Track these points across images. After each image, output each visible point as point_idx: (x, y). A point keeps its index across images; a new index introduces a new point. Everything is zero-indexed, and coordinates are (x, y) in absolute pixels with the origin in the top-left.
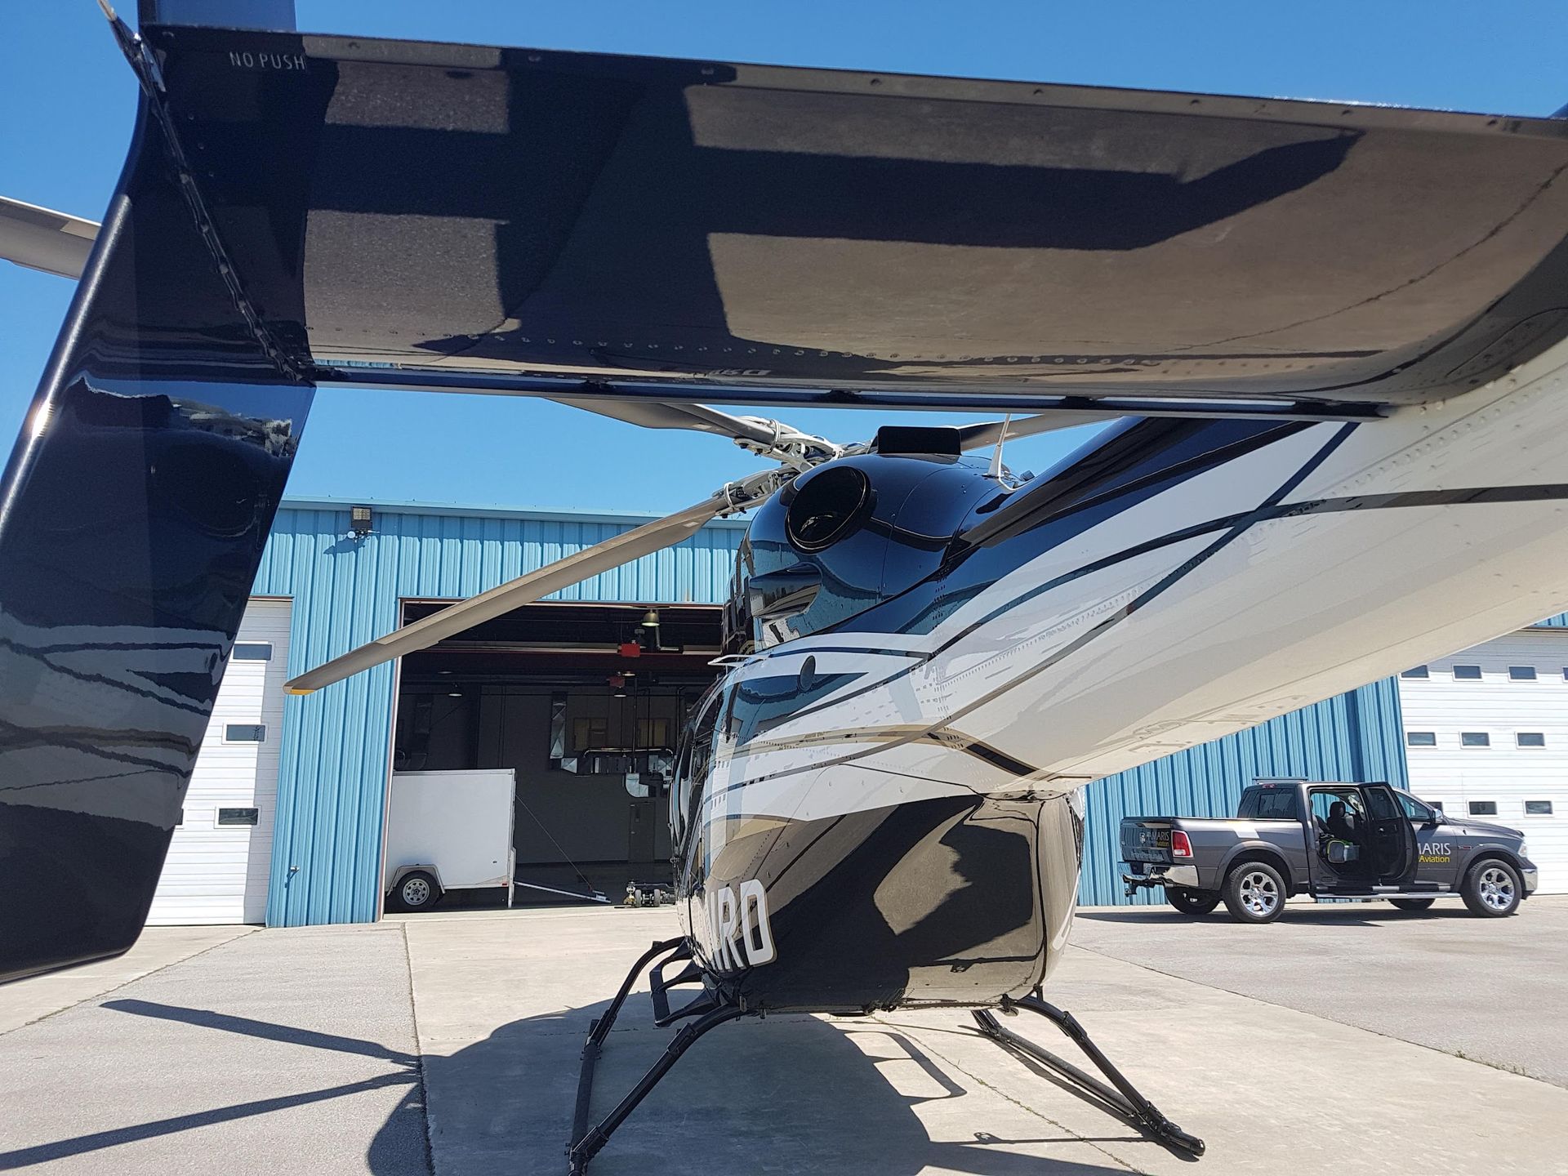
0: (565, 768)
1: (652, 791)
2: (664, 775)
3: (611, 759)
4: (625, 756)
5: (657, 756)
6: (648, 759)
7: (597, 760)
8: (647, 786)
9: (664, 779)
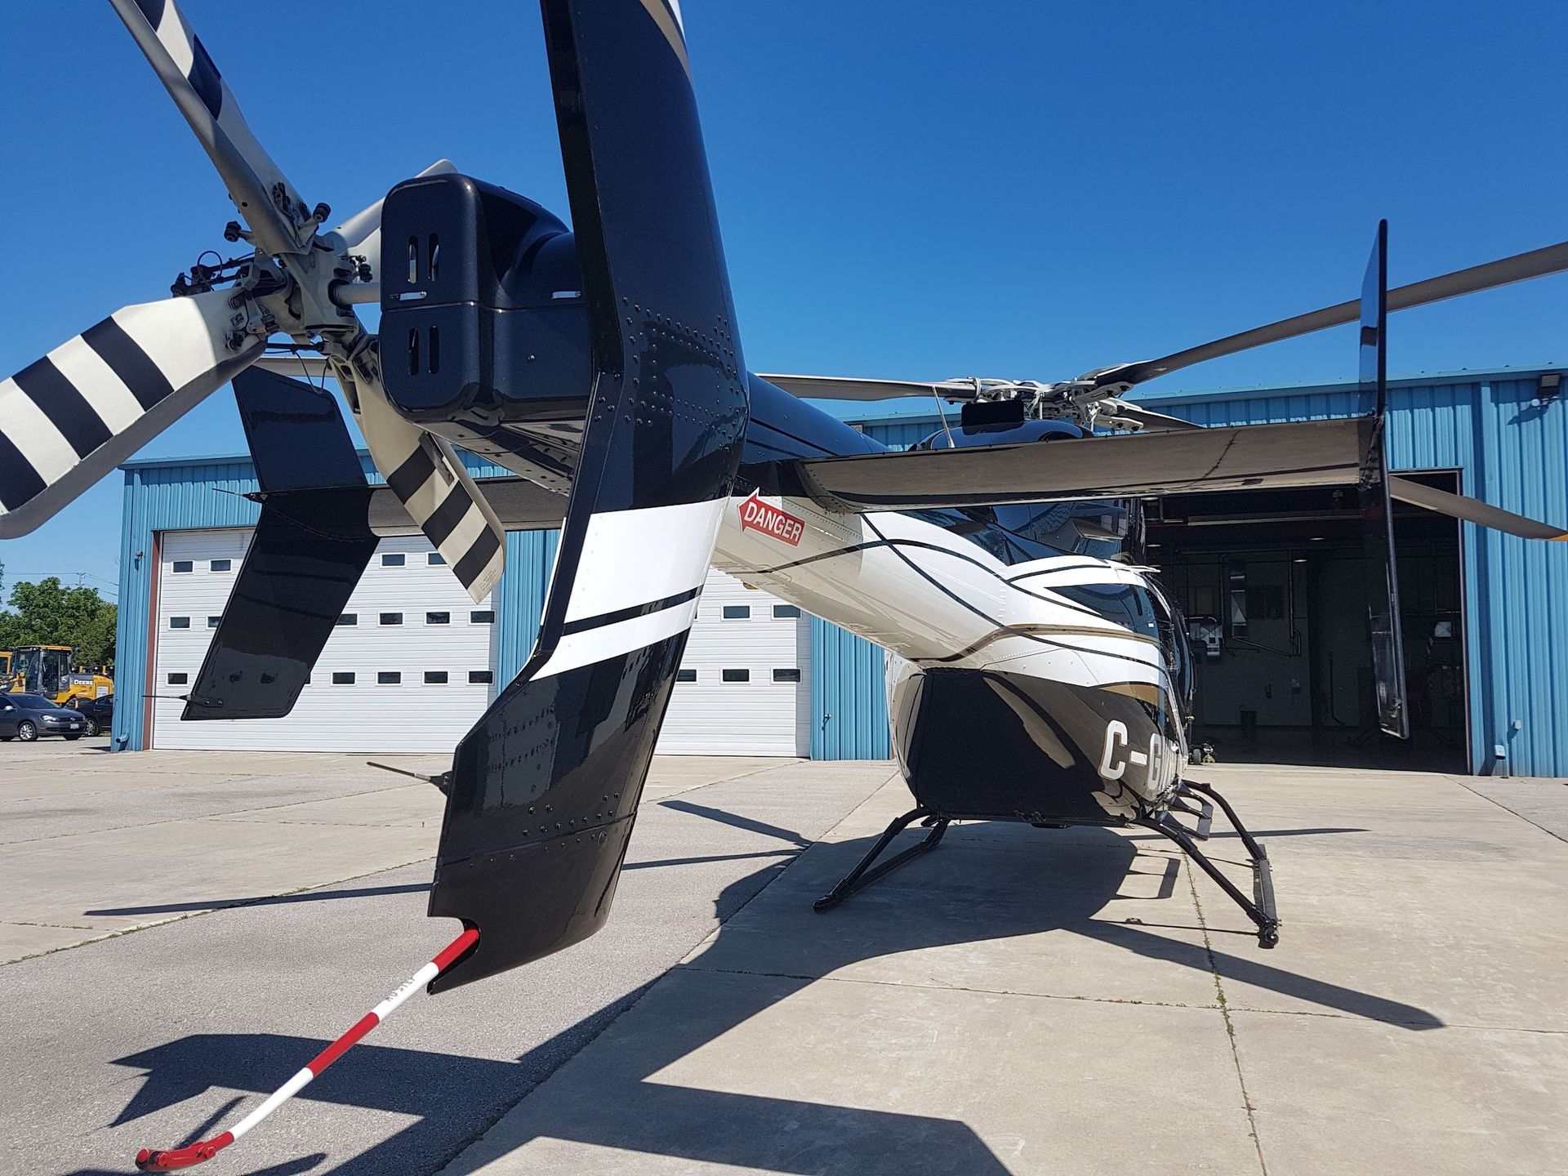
2: (1208, 642)
5: (1198, 624)
9: (1208, 647)
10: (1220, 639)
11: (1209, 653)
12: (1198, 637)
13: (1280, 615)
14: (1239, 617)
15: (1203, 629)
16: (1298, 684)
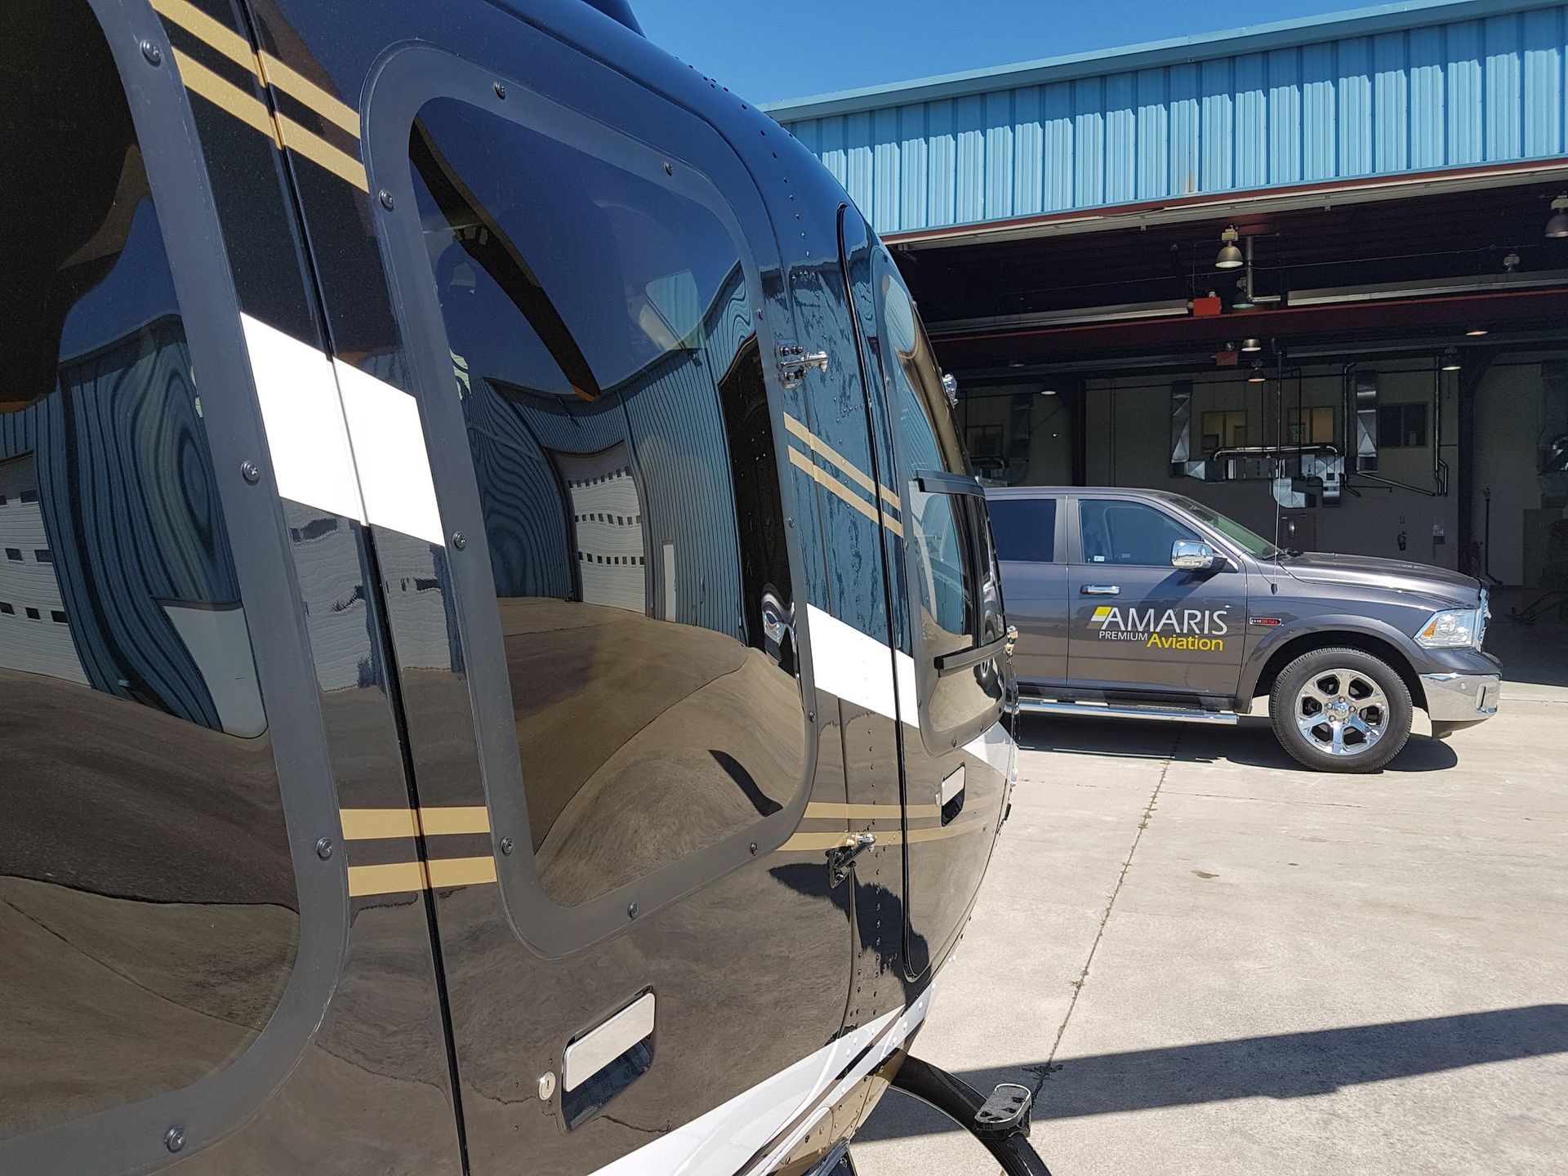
0: (1191, 474)
1: (1311, 500)
2: (1324, 479)
3: (1249, 460)
4: (1268, 457)
5: (1313, 456)
6: (1300, 460)
7: (1231, 463)
8: (1303, 494)
9: (1325, 485)
10: (1340, 475)
11: (1326, 494)
12: (1312, 472)
13: (1421, 442)
14: (1366, 446)
15: (1319, 463)
16: (1442, 532)
